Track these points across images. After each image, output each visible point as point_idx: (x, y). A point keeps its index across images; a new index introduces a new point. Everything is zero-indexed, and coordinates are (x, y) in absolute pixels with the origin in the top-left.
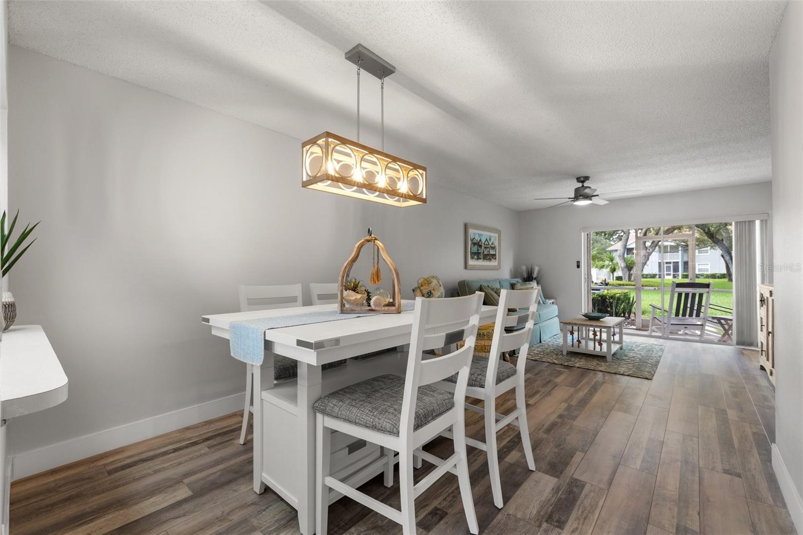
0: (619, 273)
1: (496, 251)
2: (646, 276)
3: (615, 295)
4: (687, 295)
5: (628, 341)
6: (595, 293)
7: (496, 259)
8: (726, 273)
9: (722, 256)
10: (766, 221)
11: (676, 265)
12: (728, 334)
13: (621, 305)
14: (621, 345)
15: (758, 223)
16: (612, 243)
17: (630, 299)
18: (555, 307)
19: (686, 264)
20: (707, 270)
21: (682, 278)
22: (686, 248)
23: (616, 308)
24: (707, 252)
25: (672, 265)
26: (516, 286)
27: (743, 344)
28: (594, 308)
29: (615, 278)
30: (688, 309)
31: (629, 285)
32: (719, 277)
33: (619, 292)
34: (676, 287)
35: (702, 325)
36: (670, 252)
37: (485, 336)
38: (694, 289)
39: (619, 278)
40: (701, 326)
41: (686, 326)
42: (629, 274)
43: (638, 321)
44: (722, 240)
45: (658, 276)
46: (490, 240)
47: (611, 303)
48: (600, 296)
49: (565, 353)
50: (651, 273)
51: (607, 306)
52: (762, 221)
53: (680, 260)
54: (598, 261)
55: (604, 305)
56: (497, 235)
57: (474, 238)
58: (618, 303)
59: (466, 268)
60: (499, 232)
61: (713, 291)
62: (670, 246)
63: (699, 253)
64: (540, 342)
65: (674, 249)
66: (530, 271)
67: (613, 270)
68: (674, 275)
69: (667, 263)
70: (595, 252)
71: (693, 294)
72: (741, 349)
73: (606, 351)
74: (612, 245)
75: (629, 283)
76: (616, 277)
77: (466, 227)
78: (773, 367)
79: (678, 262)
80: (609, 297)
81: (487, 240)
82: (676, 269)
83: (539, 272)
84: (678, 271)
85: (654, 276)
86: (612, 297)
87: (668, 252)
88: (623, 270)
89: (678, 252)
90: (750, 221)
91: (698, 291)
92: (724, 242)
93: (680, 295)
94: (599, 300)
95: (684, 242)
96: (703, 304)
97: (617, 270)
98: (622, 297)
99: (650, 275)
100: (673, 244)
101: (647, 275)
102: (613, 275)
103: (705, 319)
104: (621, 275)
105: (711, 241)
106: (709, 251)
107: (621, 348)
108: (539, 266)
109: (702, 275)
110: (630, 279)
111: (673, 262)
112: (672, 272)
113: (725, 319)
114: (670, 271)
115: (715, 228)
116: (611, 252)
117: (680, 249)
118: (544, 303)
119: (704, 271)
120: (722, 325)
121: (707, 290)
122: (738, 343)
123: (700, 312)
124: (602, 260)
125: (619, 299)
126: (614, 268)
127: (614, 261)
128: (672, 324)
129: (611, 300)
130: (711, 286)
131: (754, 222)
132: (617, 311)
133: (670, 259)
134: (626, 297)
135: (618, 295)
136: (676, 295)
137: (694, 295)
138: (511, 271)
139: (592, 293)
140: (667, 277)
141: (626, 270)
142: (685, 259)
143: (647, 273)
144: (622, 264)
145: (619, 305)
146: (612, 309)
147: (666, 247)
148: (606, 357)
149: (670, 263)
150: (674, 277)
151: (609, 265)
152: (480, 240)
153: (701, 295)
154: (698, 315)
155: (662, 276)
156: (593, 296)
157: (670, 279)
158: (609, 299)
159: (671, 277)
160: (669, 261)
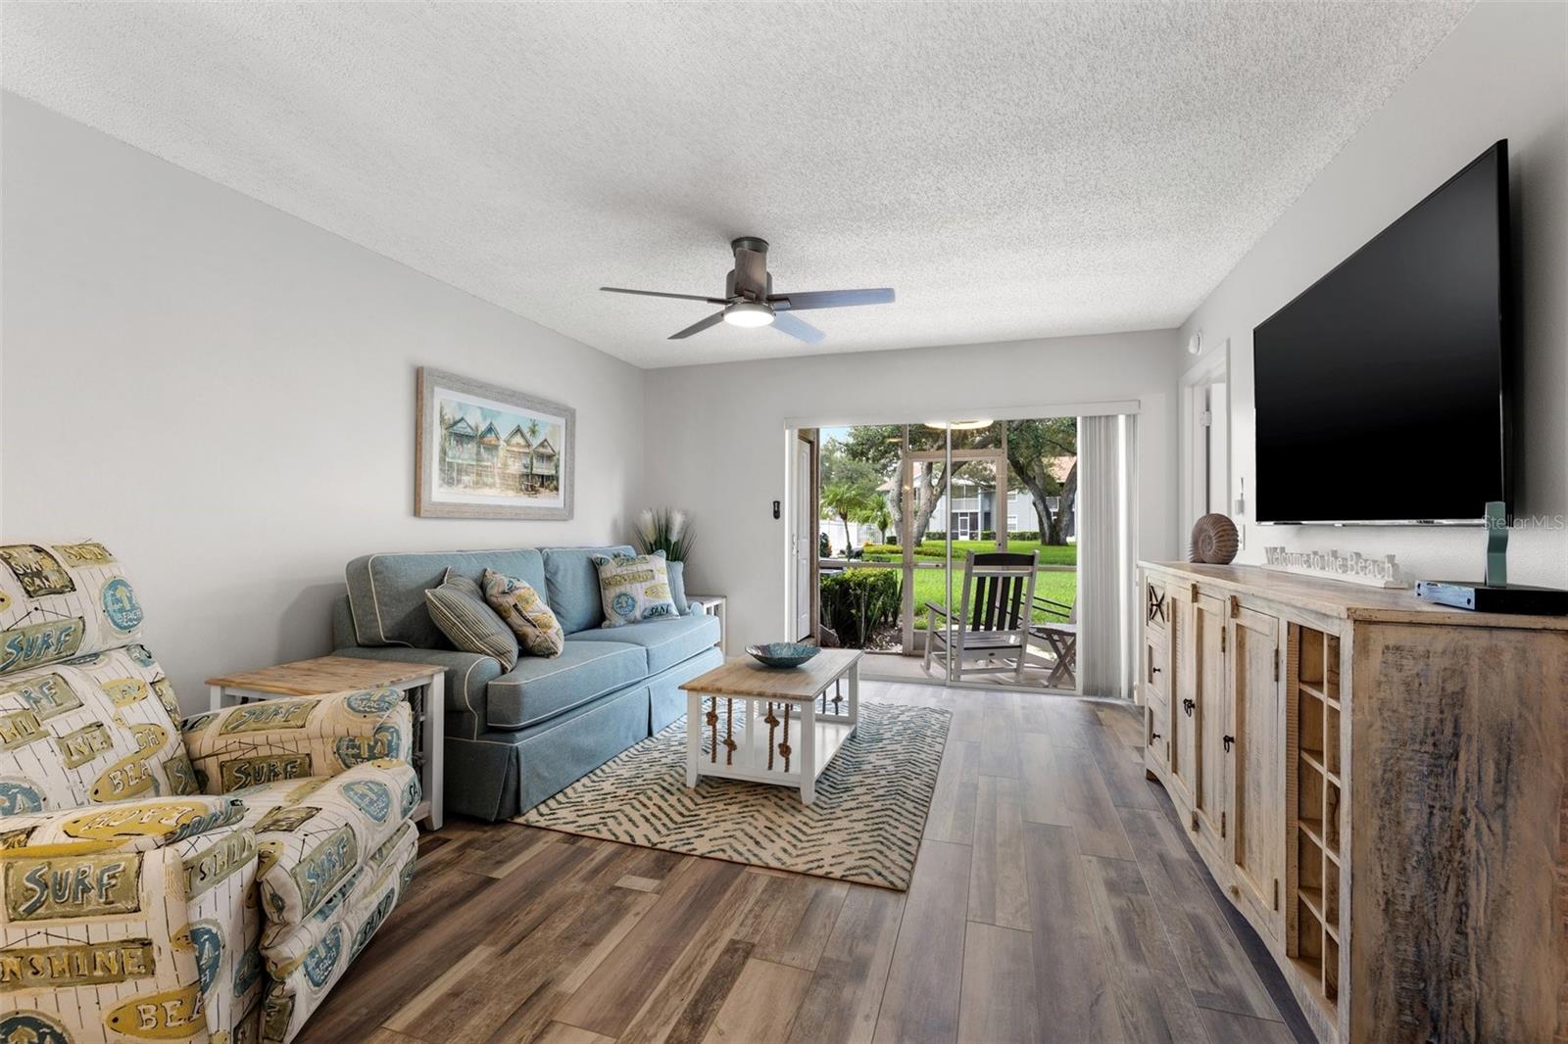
1: (557, 467)
2: (931, 536)
3: (866, 578)
4: (994, 580)
5: (876, 701)
6: (828, 575)
7: (557, 489)
8: (1038, 531)
9: (1034, 504)
10: (1134, 416)
11: (974, 517)
12: (1065, 665)
13: (878, 600)
14: (853, 727)
15: (1122, 419)
16: (886, 479)
17: (896, 583)
18: (714, 621)
19: (987, 516)
21: (983, 539)
22: (989, 492)
23: (867, 607)
24: (1014, 499)
25: (968, 518)
26: (602, 568)
27: (1095, 694)
29: (886, 540)
30: (997, 611)
32: (1029, 539)
33: (874, 573)
34: (976, 564)
35: (1020, 646)
36: (966, 497)
37: (86, 890)
38: (1005, 567)
39: (892, 540)
40: (1019, 649)
41: (992, 651)
43: (908, 636)
44: (1034, 478)
45: (949, 537)
46: (533, 432)
47: (858, 598)
48: (837, 581)
49: (691, 782)
50: (940, 531)
51: (851, 606)
52: (1128, 416)
53: (979, 510)
54: (860, 511)
55: (844, 603)
56: (561, 422)
57: (462, 419)
58: (872, 597)
59: (416, 512)
60: (569, 415)
61: (1040, 570)
62: (967, 486)
64: (650, 734)
65: (972, 491)
66: (663, 522)
67: (884, 526)
68: (971, 534)
69: (962, 514)
70: (853, 492)
71: (1004, 578)
72: (1092, 707)
73: (799, 771)
74: (885, 482)
76: (888, 538)
77: (420, 381)
78: (1199, 806)
79: (977, 513)
80: (855, 584)
81: (518, 430)
82: (974, 526)
83: (686, 528)
84: (977, 528)
85: (942, 536)
86: (859, 584)
87: (963, 497)
88: (897, 526)
89: (976, 496)
90: (1107, 417)
91: (1013, 572)
92: (1037, 481)
93: (981, 581)
94: (836, 591)
95: (985, 481)
96: (1023, 599)
97: (889, 526)
98: (879, 583)
99: (939, 534)
100: (970, 483)
101: (934, 534)
102: (883, 533)
103: (1025, 634)
104: (895, 534)
105: (1021, 481)
106: (1017, 497)
107: (853, 737)
108: (685, 514)
111: (971, 513)
112: (968, 531)
113: (1061, 633)
114: (966, 528)
115: (1026, 458)
116: (880, 494)
117: (980, 491)
118: (682, 613)
120: (1053, 643)
121: (1029, 569)
122: (1086, 692)
123: (1018, 618)
124: (867, 507)
125: (873, 587)
126: (885, 521)
127: (885, 510)
128: (966, 649)
129: (859, 592)
130: (1036, 561)
131: (1115, 417)
132: (870, 613)
133: (966, 508)
134: (889, 581)
135: (872, 579)
136: (974, 581)
137: (1007, 581)
138: (615, 524)
139: (822, 575)
140: (961, 538)
141: (902, 526)
142: (987, 509)
143: (935, 531)
144: (896, 516)
145: (875, 601)
146: (859, 610)
147: (960, 488)
148: (799, 789)
149: (965, 514)
150: (972, 538)
151: (877, 516)
152: (490, 429)
153: (1019, 581)
154: (1013, 626)
155: (955, 537)
156: (822, 582)
157: (965, 542)
158: (855, 589)
159: (967, 538)
160: (965, 511)
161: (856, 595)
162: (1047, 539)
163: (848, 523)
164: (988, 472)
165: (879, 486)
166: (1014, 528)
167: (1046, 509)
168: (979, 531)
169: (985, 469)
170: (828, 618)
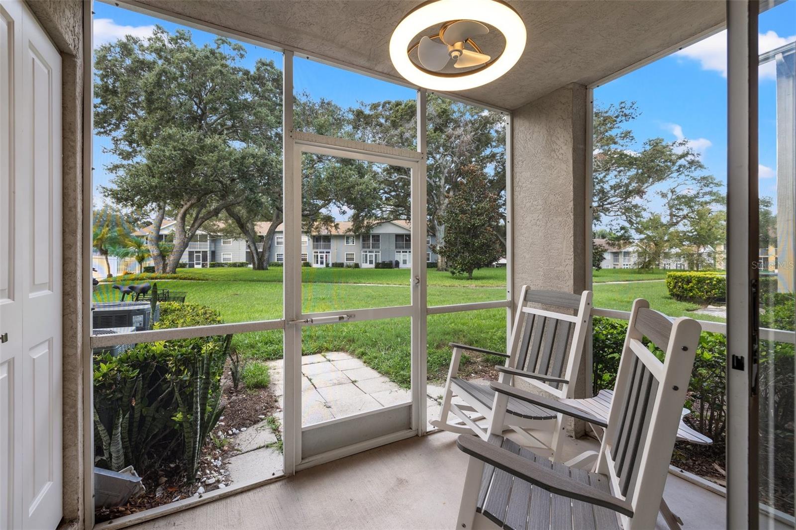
0: (150, 263)
11: (205, 253)
16: (136, 229)
19: (213, 253)
20: (229, 259)
21: (210, 267)
24: (231, 243)
25: (201, 254)
28: (110, 429)
29: (143, 270)
31: (164, 278)
32: (239, 266)
36: (200, 241)
39: (149, 269)
42: (163, 264)
45: (188, 266)
54: (118, 249)
62: (201, 235)
63: (224, 243)
65: (204, 238)
67: (141, 259)
68: (203, 264)
69: (197, 252)
75: (164, 275)
76: (145, 268)
79: (207, 252)
80: (177, 362)
82: (205, 259)
84: (207, 261)
85: (184, 266)
86: (187, 361)
88: (155, 259)
89: (206, 241)
94: (135, 380)
97: (146, 259)
100: (203, 233)
102: (141, 265)
104: (153, 266)
109: (226, 264)
110: (164, 271)
111: (203, 252)
112: (201, 262)
114: (199, 260)
116: (137, 237)
117: (209, 238)
119: (228, 260)
124: (125, 246)
126: (143, 256)
127: (143, 248)
129: (186, 376)
133: (200, 248)
140: (196, 266)
141: (159, 259)
142: (213, 249)
144: (154, 251)
147: (196, 236)
149: (199, 252)
150: (203, 266)
151: (135, 252)
155: (192, 266)
156: (97, 369)
157: (198, 269)
158: (179, 372)
159: (200, 266)
160: (198, 250)
161: (182, 385)
162: (256, 266)
163: (109, 257)
164: (216, 227)
165: (132, 233)
166: (230, 260)
167: (256, 250)
168: (208, 263)
169: (215, 225)
170: (117, 449)
